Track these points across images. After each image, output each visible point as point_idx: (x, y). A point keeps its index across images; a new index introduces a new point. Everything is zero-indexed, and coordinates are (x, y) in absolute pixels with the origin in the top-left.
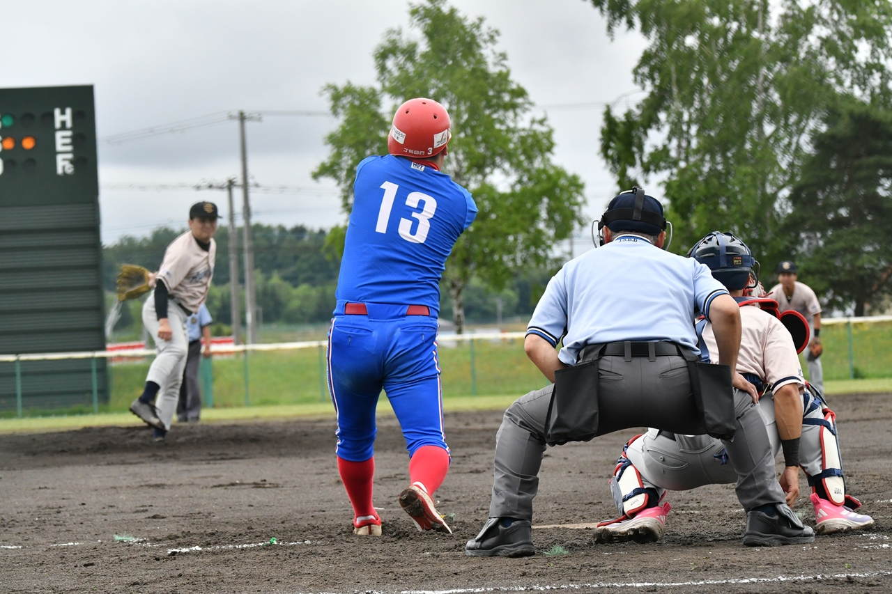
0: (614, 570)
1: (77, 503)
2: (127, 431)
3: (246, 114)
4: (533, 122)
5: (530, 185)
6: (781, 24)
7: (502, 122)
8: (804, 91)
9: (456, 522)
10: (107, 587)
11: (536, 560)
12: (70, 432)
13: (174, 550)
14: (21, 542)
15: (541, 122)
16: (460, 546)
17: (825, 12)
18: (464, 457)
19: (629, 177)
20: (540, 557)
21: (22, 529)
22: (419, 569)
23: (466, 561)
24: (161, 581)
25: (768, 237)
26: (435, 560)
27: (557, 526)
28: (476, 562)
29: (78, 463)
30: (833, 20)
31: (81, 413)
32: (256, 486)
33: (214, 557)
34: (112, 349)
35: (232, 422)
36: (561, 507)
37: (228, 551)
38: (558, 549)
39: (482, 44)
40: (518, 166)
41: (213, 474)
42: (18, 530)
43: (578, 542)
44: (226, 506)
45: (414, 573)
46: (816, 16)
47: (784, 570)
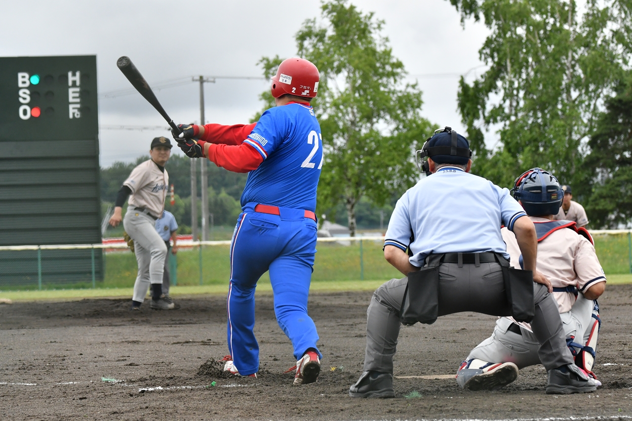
0: (454, 409)
1: (77, 353)
2: (113, 302)
3: (205, 79)
4: (408, 86)
5: (405, 131)
6: (584, 20)
7: (385, 86)
8: (600, 68)
9: (343, 373)
10: (95, 415)
11: (399, 402)
12: (73, 302)
13: (143, 389)
14: (36, 380)
15: (414, 87)
16: (346, 390)
17: (615, 12)
18: (352, 325)
19: (475, 127)
20: (402, 399)
21: (37, 372)
22: (316, 406)
23: (349, 401)
24: (133, 411)
25: (573, 171)
26: (327, 400)
27: (415, 377)
28: (357, 401)
29: (79, 325)
30: (621, 18)
31: (83, 287)
32: (204, 343)
33: (172, 395)
34: (106, 242)
35: (189, 297)
36: (419, 363)
37: (181, 391)
38: (415, 394)
39: (372, 30)
40: (396, 118)
41: (173, 335)
42: (34, 372)
43: (429, 389)
44: (182, 357)
45: (312, 409)
46: (609, 14)
47: (575, 412)
